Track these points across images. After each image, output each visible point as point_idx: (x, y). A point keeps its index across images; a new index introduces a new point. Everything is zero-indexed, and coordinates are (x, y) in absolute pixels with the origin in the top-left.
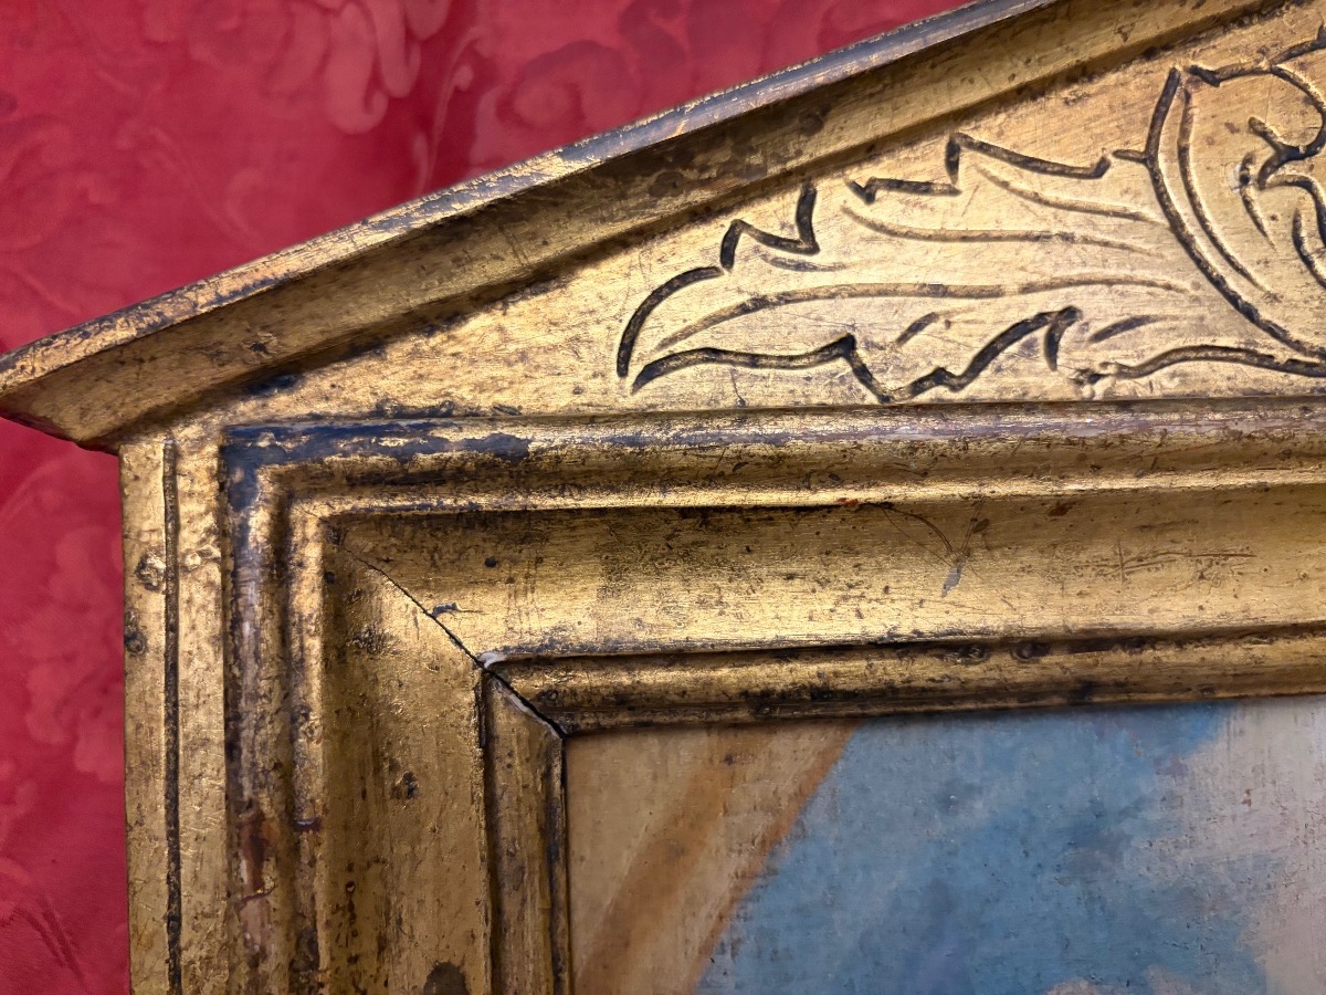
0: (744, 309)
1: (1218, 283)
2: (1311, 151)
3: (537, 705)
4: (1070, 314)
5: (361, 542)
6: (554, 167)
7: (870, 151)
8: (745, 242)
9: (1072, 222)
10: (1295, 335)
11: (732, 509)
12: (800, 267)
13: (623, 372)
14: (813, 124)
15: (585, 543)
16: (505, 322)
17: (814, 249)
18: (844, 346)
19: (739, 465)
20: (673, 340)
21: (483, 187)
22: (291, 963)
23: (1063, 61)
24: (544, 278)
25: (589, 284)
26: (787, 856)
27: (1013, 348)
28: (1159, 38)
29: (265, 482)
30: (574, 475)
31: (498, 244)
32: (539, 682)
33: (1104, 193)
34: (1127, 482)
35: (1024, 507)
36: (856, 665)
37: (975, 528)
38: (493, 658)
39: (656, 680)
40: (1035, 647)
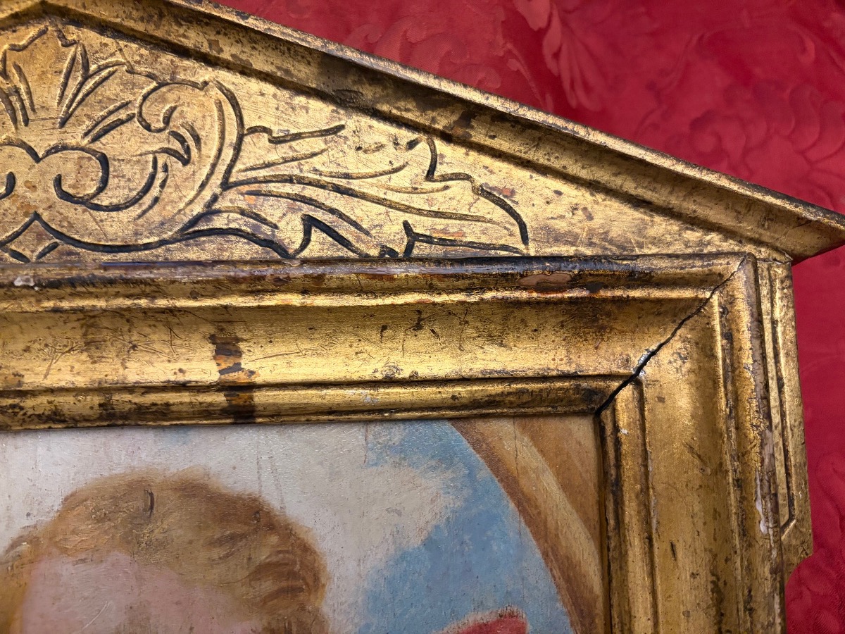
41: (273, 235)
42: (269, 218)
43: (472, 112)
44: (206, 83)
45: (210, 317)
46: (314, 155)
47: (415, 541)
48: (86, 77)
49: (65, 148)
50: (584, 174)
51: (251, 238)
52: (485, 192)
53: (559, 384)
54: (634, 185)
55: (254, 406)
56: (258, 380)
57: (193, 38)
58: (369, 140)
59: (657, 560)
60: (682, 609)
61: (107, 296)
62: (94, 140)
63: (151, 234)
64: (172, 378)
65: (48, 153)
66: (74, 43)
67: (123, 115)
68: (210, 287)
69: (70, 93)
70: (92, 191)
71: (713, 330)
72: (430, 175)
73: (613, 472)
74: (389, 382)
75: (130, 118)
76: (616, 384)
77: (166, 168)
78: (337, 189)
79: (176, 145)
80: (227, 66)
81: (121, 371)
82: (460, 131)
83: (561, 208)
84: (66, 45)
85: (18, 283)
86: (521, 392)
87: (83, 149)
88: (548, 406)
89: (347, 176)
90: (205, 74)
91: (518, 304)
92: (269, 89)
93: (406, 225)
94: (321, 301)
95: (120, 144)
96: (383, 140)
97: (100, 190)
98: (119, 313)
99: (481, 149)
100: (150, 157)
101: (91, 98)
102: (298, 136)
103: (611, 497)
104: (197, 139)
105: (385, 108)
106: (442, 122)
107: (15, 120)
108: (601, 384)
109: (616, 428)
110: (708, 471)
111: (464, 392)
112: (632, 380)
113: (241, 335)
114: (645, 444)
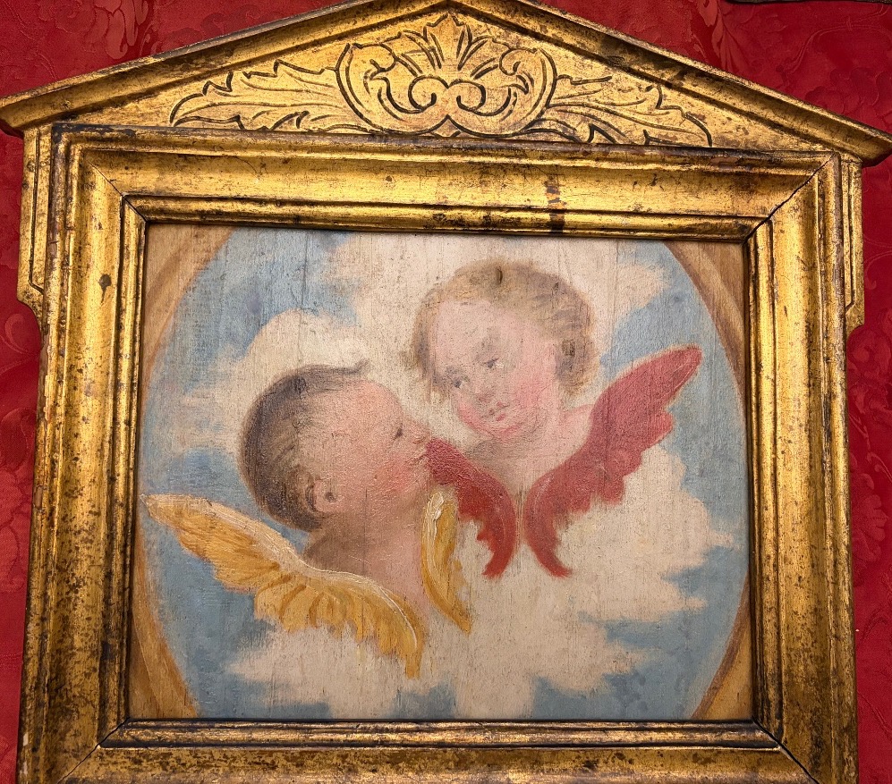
0: (208, 106)
1: (352, 106)
2: (389, 69)
3: (137, 209)
4: (306, 113)
5: (89, 158)
6: (151, 60)
7: (250, 63)
8: (211, 87)
9: (310, 87)
10: (373, 122)
11: (193, 155)
12: (226, 95)
13: (171, 121)
14: (230, 54)
15: (153, 164)
16: (138, 105)
17: (231, 90)
18: (237, 118)
19: (194, 142)
20: (187, 113)
21: (130, 65)
22: (62, 262)
23: (310, 40)
24: (150, 93)
25: (163, 96)
26: (212, 264)
27: (287, 122)
28: (342, 33)
29: (64, 137)
30: (148, 142)
31: (135, 81)
32: (139, 203)
33: (321, 79)
34: (305, 155)
35: (275, 160)
36: (229, 204)
37: (262, 166)
38: (125, 194)
39: (172, 205)
40: (281, 203)
41: (574, 133)
42: (571, 125)
43: (685, 71)
44: (535, 50)
45: (547, 171)
46: (595, 92)
47: (643, 304)
48: (470, 44)
49: (461, 81)
50: (745, 108)
51: (562, 135)
52: (689, 117)
53: (726, 221)
54: (773, 115)
55: (564, 222)
56: (568, 207)
57: (532, 24)
58: (625, 85)
59: (776, 315)
60: (789, 341)
61: (497, 156)
62: (477, 77)
63: (509, 129)
64: (524, 204)
65: (452, 84)
66: (463, 24)
67: (491, 65)
68: (551, 154)
69: (462, 51)
70: (476, 105)
71: (814, 192)
72: (658, 106)
73: (753, 270)
74: (636, 213)
75: (495, 67)
76: (756, 224)
77: (515, 95)
78: (607, 111)
79: (521, 83)
80: (549, 40)
81: (497, 199)
82: (677, 82)
83: (730, 127)
84: (458, 25)
85: (455, 146)
86: (706, 224)
87: (471, 83)
88: (718, 234)
89: (613, 104)
90: (536, 44)
91: (708, 174)
92: (571, 54)
93: (645, 131)
94: (605, 165)
95: (491, 80)
96: (633, 85)
97: (481, 105)
98: (501, 166)
99: (687, 92)
100: (507, 89)
101: (474, 55)
102: (586, 81)
103: (751, 284)
104: (532, 80)
105: (636, 67)
106: (668, 76)
107: (433, 65)
108: (749, 223)
109: (756, 247)
110: (807, 268)
111: (675, 222)
112: (767, 221)
113: (561, 182)
114: (772, 255)
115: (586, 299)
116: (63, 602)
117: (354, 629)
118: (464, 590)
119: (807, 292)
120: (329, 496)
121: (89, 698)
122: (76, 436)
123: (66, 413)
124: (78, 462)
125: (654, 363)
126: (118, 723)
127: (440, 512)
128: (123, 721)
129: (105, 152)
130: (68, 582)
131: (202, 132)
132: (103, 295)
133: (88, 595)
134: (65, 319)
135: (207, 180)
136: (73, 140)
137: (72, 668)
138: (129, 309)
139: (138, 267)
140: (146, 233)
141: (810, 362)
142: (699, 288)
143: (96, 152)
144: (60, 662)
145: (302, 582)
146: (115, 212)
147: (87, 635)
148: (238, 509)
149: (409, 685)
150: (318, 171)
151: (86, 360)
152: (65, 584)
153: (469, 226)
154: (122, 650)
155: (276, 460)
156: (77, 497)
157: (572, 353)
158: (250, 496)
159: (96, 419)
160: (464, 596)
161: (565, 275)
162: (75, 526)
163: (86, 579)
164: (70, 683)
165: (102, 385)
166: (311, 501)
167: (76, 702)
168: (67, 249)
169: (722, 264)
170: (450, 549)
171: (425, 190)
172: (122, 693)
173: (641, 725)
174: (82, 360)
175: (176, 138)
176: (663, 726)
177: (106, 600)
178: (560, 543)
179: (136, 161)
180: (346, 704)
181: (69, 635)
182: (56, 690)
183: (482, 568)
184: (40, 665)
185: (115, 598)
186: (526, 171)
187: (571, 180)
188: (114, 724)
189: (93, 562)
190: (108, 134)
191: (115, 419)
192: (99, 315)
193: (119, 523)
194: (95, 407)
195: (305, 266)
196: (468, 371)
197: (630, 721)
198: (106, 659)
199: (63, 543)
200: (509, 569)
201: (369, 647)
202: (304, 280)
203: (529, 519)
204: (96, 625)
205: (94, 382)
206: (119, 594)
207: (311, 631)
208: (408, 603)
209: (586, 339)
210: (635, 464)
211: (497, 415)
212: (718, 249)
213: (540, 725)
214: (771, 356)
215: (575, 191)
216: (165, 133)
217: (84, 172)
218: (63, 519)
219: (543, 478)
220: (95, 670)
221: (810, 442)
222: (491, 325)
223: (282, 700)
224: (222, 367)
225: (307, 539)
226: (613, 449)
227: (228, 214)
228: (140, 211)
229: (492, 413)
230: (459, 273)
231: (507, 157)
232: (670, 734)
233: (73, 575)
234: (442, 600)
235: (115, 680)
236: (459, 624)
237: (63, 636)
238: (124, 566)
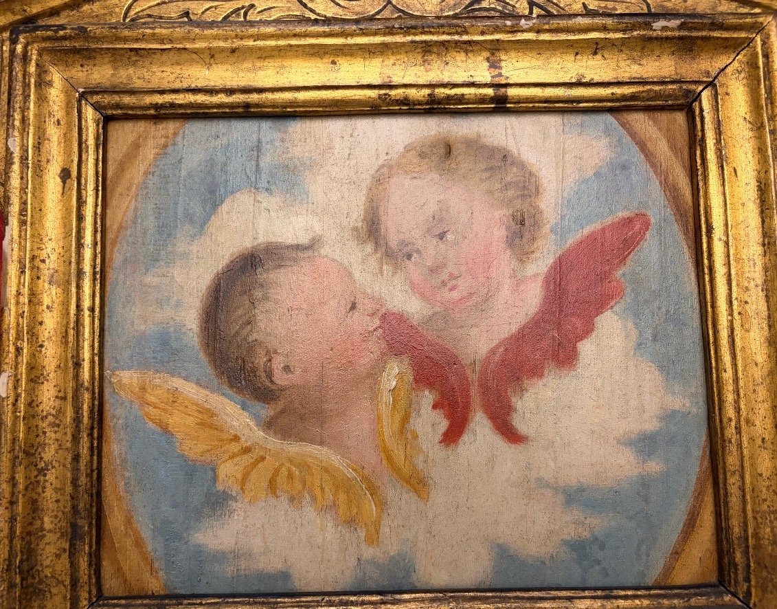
0: (159, 4)
3: (94, 105)
4: (252, 6)
5: (46, 57)
10: (317, 11)
11: (143, 49)
13: (124, 20)
15: (106, 60)
16: (93, 7)
18: (187, 14)
19: (144, 36)
20: (139, 12)
22: (21, 157)
27: (234, 15)
29: (22, 39)
30: (100, 38)
32: (96, 98)
34: (251, 43)
35: (222, 50)
36: (181, 96)
37: (211, 57)
38: (81, 90)
39: (127, 100)
40: (230, 91)
41: (513, 10)
42: (511, 3)
45: (489, 47)
47: (590, 173)
51: (501, 12)
53: (670, 87)
55: (507, 96)
56: (511, 82)
59: (726, 176)
60: (740, 202)
61: (438, 33)
63: (449, 10)
64: (467, 80)
68: (491, 29)
71: (757, 53)
73: (700, 134)
74: (579, 84)
76: (701, 87)
81: (441, 76)
85: (396, 26)
86: (650, 90)
88: (663, 101)
91: (650, 39)
93: (584, 4)
94: (546, 37)
98: (443, 43)
103: (698, 148)
108: (693, 87)
109: (702, 110)
110: (755, 128)
111: (619, 91)
112: (711, 84)
113: (503, 57)
114: (718, 117)
115: (534, 170)
116: (32, 485)
117: (314, 498)
118: (421, 458)
119: (756, 151)
120: (287, 369)
121: (60, 578)
122: (41, 323)
123: (30, 301)
124: (43, 349)
125: (603, 230)
126: (89, 601)
127: (395, 383)
128: (95, 599)
129: (60, 51)
130: (36, 465)
131: (151, 26)
132: (64, 188)
133: (57, 478)
134: (26, 211)
135: (159, 74)
136: (30, 40)
137: (43, 550)
138: (90, 200)
139: (97, 160)
140: (103, 128)
141: (763, 222)
142: (646, 156)
143: (52, 51)
144: (30, 544)
145: (261, 453)
146: (72, 108)
147: (56, 517)
148: (198, 383)
149: (368, 552)
150: (265, 58)
151: (49, 250)
152: (33, 468)
153: (415, 105)
154: (91, 531)
155: (234, 336)
156: (43, 383)
157: (522, 223)
158: (209, 370)
159: (61, 307)
160: (421, 465)
161: (512, 147)
162: (42, 411)
163: (54, 462)
164: (42, 565)
165: (64, 274)
166: (269, 374)
167: (48, 582)
168: (26, 145)
169: (668, 130)
170: (406, 419)
171: (370, 71)
172: (92, 572)
173: (607, 592)
174: (44, 251)
175: (126, 33)
176: (630, 593)
177: (74, 482)
178: (515, 410)
179: (89, 58)
180: (308, 572)
181: (39, 517)
182: (28, 571)
183: (438, 437)
184: (11, 547)
185: (83, 480)
186: (468, 47)
187: (513, 54)
188: (85, 603)
189: (60, 445)
190: (61, 33)
191: (78, 306)
192: (60, 207)
193: (85, 407)
194: (59, 295)
195: (258, 148)
196: (420, 244)
197: (595, 589)
198: (76, 540)
199: (30, 428)
200: (466, 437)
201: (328, 515)
202: (257, 161)
203: (484, 387)
204: (65, 507)
205: (57, 271)
206: (87, 475)
207: (272, 501)
208: (366, 472)
209: (537, 208)
210: (588, 330)
211: (449, 285)
212: (664, 117)
213: (503, 594)
214: (722, 217)
215: (518, 65)
216: (114, 28)
217: (42, 71)
218: (30, 404)
219: (497, 347)
220: (65, 550)
221: (767, 302)
222: (441, 197)
223: (245, 570)
224: (181, 246)
225: (267, 411)
226: (566, 316)
227: (181, 106)
228: (97, 107)
229: (444, 283)
230: (408, 149)
231: (449, 34)
232: (637, 602)
233: (41, 458)
234: (399, 469)
235: (86, 559)
236: (416, 491)
237: (33, 518)
238: (91, 448)
